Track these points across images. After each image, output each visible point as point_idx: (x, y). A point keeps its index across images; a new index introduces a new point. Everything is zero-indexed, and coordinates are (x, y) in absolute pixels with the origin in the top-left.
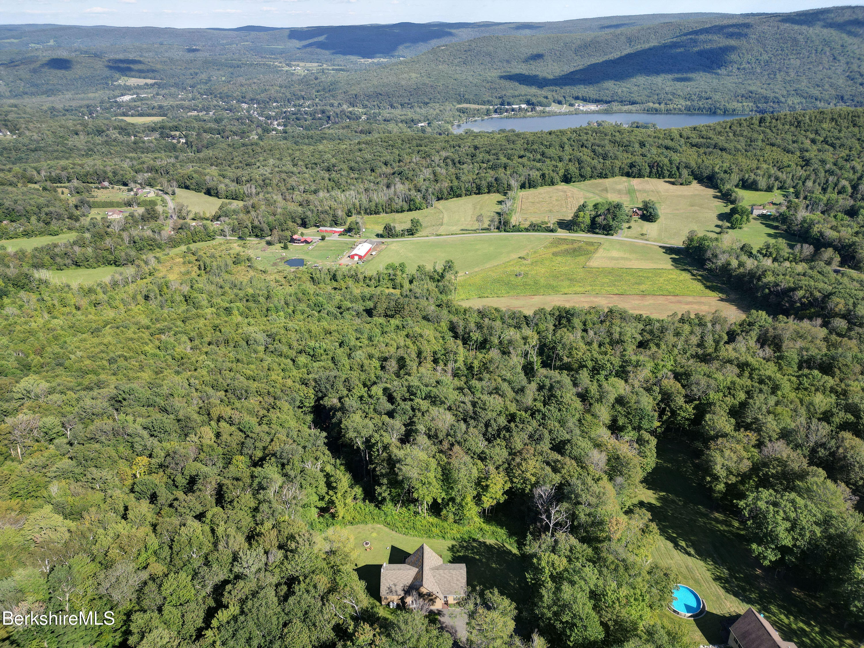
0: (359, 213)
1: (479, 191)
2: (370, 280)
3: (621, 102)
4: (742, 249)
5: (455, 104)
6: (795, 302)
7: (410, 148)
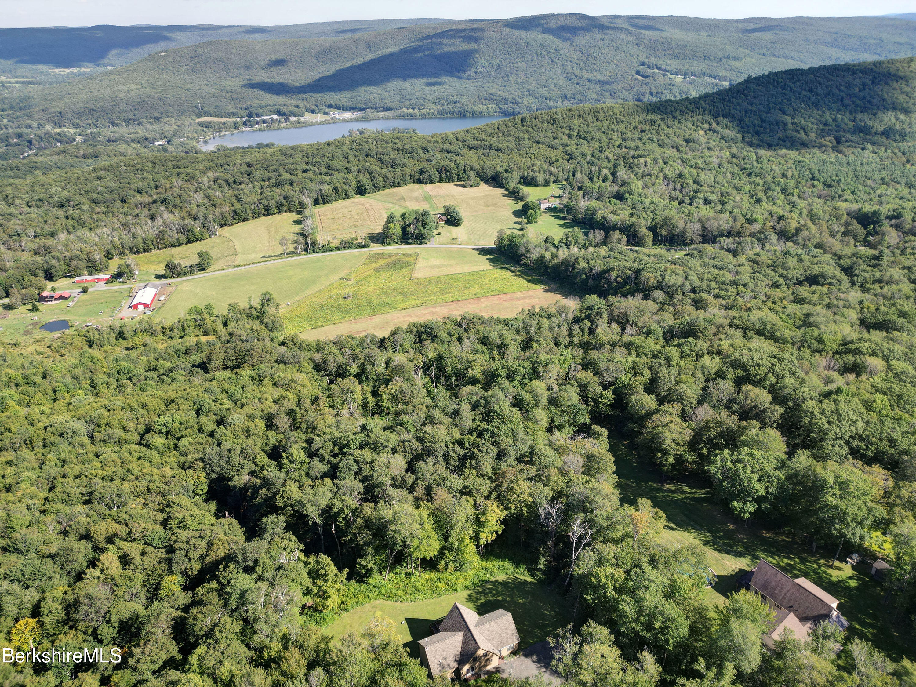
0: (122, 253)
1: (268, 212)
2: (171, 330)
3: (376, 108)
4: (546, 241)
5: (193, 117)
6: (612, 283)
7: (166, 171)
